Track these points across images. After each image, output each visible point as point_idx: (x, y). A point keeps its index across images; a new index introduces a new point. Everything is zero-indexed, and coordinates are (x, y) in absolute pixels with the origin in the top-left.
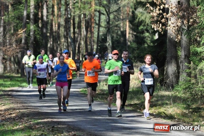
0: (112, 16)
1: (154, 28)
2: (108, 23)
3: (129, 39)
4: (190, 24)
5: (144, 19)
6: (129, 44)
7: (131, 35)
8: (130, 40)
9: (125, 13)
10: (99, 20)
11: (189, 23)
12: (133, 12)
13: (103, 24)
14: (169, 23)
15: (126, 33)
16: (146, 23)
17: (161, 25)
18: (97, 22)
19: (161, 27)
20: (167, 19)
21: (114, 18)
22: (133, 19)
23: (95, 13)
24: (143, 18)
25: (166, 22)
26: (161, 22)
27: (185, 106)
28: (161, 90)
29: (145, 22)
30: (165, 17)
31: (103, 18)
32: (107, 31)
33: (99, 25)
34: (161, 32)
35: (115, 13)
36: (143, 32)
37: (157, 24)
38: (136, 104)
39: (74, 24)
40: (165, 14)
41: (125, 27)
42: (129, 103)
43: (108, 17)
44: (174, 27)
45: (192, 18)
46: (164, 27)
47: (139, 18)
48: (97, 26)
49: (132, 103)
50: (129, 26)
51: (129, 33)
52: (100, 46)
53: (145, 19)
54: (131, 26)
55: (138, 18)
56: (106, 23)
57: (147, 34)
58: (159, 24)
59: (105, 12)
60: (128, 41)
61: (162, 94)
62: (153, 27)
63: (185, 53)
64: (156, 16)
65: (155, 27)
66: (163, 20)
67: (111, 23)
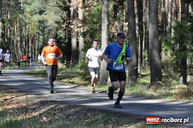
0: (46, 36)
2: (44, 40)
5: (62, 36)
9: (53, 34)
10: (39, 38)
13: (41, 40)
17: (67, 32)
18: (38, 39)
20: (71, 29)
21: (47, 37)
22: (56, 37)
23: (36, 34)
27: (81, 77)
31: (41, 37)
32: (43, 44)
33: (39, 41)
35: (47, 34)
39: (25, 40)
40: (70, 26)
43: (44, 37)
48: (38, 42)
52: (39, 52)
54: (56, 41)
55: (59, 36)
56: (43, 40)
59: (42, 34)
63: (82, 48)
64: (65, 27)
66: (69, 29)
67: (45, 40)
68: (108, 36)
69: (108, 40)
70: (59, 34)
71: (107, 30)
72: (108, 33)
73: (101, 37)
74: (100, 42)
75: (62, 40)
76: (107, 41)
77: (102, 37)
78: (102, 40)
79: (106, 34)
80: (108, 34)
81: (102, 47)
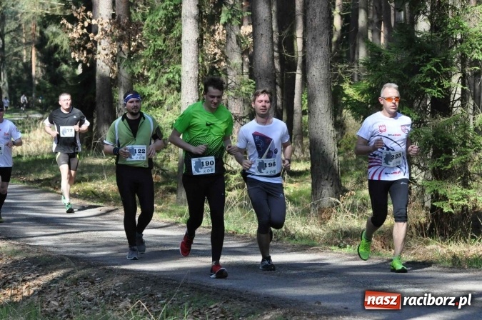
0: (7, 39)
1: (74, 58)
3: (36, 75)
4: (132, 49)
5: (59, 43)
6: (37, 82)
7: (39, 69)
8: (38, 77)
9: (30, 33)
11: (130, 48)
12: (41, 33)
14: (99, 48)
15: (31, 66)
16: (64, 49)
17: (85, 52)
19: (85, 55)
20: (95, 43)
21: (12, 42)
22: (41, 43)
24: (57, 41)
25: (93, 47)
26: (85, 48)
28: (87, 156)
29: (62, 48)
30: (91, 39)
34: (87, 63)
35: (12, 34)
36: (57, 64)
37: (79, 50)
38: (47, 179)
40: (91, 35)
41: (30, 57)
42: (37, 177)
43: (1, 41)
44: (107, 55)
45: (135, 40)
46: (90, 56)
47: (52, 42)
49: (41, 178)
50: (37, 55)
51: (37, 66)
53: (62, 42)
54: (40, 55)
55: (50, 40)
57: (64, 67)
58: (83, 51)
60: (36, 78)
61: (90, 163)
62: (72, 56)
64: (78, 39)
65: (77, 55)
66: (89, 45)
67: (6, 49)
68: (199, 70)
69: (198, 82)
70: (50, 34)
71: (195, 55)
72: (198, 62)
73: (179, 72)
74: (178, 85)
75: (59, 54)
76: (195, 85)
77: (182, 74)
78: (183, 82)
79: (193, 65)
80: (199, 65)
81: (182, 101)
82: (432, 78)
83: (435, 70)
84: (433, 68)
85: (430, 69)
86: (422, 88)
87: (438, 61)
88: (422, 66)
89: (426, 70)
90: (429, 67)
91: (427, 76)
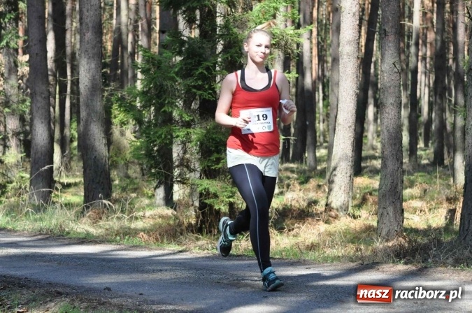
82: (203, 81)
83: (206, 73)
84: (205, 71)
85: (202, 73)
86: (194, 90)
87: (209, 64)
88: (194, 69)
89: (197, 73)
90: (200, 70)
91: (199, 79)
